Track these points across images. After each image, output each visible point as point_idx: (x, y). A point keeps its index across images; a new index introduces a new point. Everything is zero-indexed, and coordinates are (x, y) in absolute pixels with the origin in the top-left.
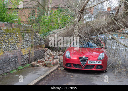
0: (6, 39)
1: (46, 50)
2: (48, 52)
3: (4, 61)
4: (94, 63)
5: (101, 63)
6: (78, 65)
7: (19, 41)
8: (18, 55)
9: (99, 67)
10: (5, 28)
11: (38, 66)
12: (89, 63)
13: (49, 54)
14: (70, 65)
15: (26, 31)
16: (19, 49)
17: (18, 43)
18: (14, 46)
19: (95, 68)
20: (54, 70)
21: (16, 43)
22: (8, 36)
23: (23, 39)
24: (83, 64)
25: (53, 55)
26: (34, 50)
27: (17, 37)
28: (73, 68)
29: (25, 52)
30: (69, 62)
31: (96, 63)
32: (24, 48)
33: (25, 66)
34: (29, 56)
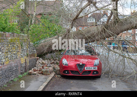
0: (10, 48)
1: (38, 59)
2: (40, 61)
3: (9, 70)
4: (91, 69)
5: (97, 69)
6: (75, 71)
7: (19, 51)
8: (18, 63)
9: (95, 73)
10: (10, 38)
11: (35, 74)
12: (86, 69)
13: (41, 62)
14: (68, 72)
15: (23, 41)
16: (19, 58)
17: (18, 52)
18: (16, 55)
19: (92, 74)
20: (52, 78)
21: (17, 52)
22: (11, 45)
23: (22, 48)
24: (81, 71)
25: (46, 64)
26: (29, 59)
27: (17, 46)
28: (71, 75)
29: (23, 61)
30: (66, 69)
31: (92, 69)
32: (22, 57)
33: (23, 75)
34: (26, 65)
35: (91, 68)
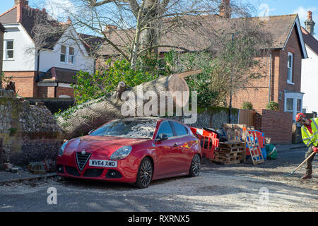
4: (101, 165)
5: (115, 166)
6: (73, 167)
24: (81, 168)
26: (22, 141)
35: (103, 163)
